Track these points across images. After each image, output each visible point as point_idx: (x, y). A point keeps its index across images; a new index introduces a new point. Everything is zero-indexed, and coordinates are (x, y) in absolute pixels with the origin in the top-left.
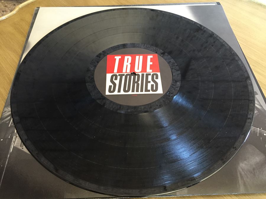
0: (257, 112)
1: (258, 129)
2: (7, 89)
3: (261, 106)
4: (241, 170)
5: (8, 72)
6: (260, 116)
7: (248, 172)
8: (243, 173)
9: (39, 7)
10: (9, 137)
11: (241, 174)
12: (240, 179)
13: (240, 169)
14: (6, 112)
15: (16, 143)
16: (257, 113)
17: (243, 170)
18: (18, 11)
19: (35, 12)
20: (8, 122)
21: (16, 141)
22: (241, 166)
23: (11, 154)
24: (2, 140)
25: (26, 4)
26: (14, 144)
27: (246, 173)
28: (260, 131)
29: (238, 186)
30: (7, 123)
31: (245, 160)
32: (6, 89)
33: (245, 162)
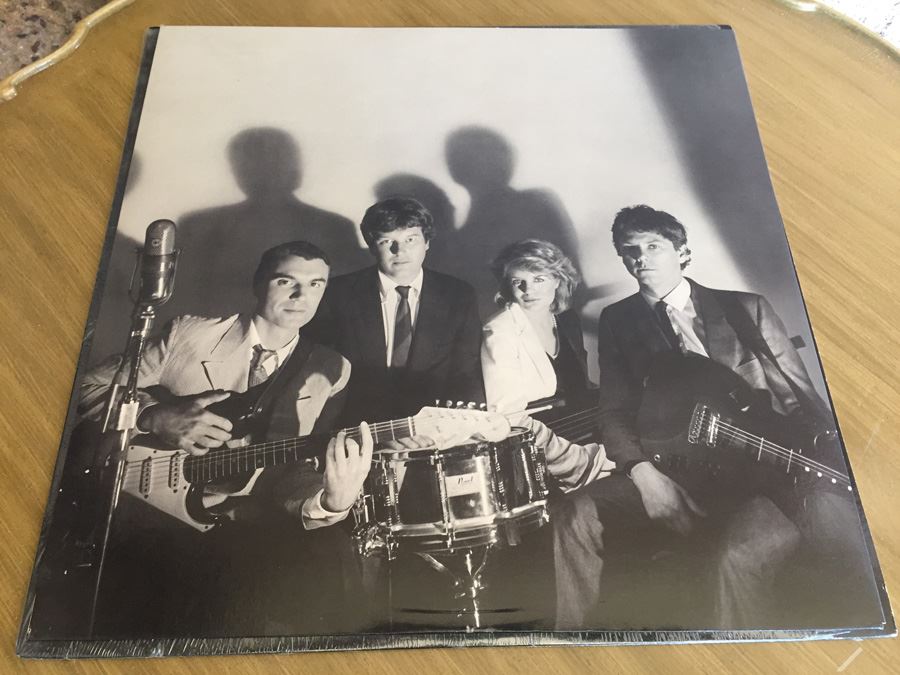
0: (795, 400)
1: (791, 452)
2: (77, 318)
3: (808, 382)
4: (729, 568)
5: (72, 259)
6: (801, 413)
7: (748, 575)
8: (733, 577)
9: (159, 28)
10: (107, 463)
11: (727, 580)
12: (723, 592)
13: (726, 564)
14: (92, 389)
15: (125, 481)
16: (794, 403)
17: (733, 567)
18: (85, 41)
19: (146, 44)
20: (100, 418)
21: (127, 476)
22: (730, 556)
23: (117, 512)
24: (87, 471)
25: (107, 13)
26: (122, 483)
27: (741, 576)
28: (795, 460)
29: (716, 610)
30: (97, 420)
31: (744, 540)
32: (74, 318)
33: (744, 547)
